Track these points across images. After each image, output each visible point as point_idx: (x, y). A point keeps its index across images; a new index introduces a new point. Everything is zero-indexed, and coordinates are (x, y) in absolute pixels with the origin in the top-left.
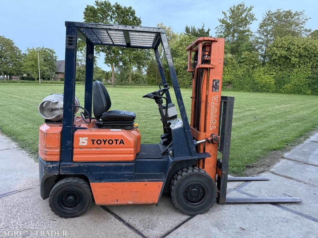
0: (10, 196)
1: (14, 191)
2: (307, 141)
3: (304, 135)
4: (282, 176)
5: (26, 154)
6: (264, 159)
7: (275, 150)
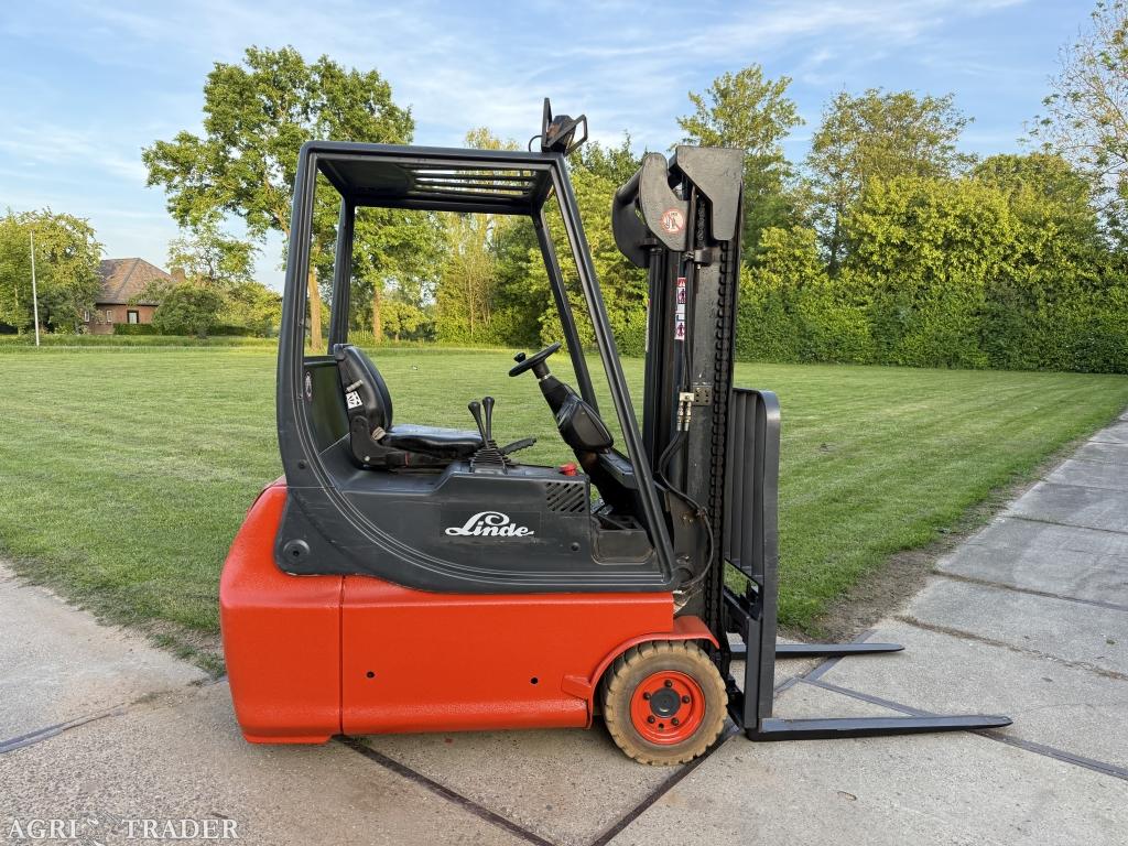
0: (39, 745)
1: (51, 728)
2: (1000, 518)
3: (988, 497)
4: (937, 629)
5: (56, 598)
6: (877, 581)
7: (906, 548)
